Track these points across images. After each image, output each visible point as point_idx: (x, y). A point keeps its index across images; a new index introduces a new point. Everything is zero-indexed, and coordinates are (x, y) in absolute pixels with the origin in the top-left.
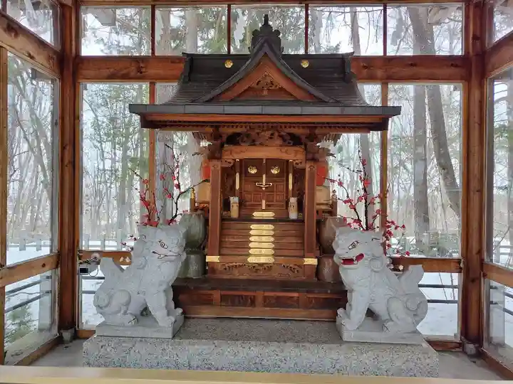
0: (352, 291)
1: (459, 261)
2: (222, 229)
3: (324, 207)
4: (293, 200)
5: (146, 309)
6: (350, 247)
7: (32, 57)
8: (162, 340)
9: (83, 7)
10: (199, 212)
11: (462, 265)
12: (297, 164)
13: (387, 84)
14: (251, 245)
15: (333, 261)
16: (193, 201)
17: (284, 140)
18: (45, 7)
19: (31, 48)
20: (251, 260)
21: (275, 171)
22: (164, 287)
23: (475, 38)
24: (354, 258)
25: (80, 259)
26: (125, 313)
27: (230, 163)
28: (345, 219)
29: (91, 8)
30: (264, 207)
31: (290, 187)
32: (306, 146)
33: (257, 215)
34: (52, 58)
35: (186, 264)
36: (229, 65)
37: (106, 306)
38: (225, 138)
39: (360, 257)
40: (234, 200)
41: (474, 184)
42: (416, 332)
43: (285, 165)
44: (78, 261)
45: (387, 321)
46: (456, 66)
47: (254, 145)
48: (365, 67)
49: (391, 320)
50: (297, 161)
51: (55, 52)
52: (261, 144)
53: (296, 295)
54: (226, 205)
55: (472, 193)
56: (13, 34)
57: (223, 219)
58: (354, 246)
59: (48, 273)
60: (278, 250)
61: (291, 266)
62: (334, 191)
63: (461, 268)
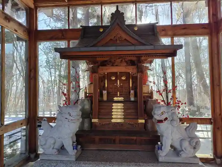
0: (163, 136)
1: (210, 119)
2: (99, 106)
3: (147, 95)
4: (132, 92)
5: (63, 146)
6: (161, 114)
7: (16, 31)
8: (70, 162)
9: (38, 9)
10: (88, 98)
11: (212, 121)
12: (133, 74)
13: (173, 37)
14: (113, 113)
15: (152, 121)
16: (86, 93)
17: (127, 63)
18: (23, 10)
19: (16, 27)
20: (113, 121)
21: (123, 78)
22: (71, 135)
23: (213, 15)
24: (163, 120)
25: (38, 121)
26: (53, 148)
27: (102, 74)
28: (157, 100)
29: (42, 9)
30: (118, 95)
31: (131, 85)
32: (137, 66)
33: (115, 99)
34: (25, 31)
35: (82, 123)
36: (101, 30)
37: (44, 145)
38: (99, 63)
39: (166, 119)
40: (105, 92)
41: (216, 82)
42: (196, 157)
43: (128, 75)
44: (37, 122)
45: (180, 151)
46: (205, 28)
47: (113, 66)
48: (163, 30)
49: (183, 150)
50: (133, 73)
51: (27, 29)
52: (117, 66)
53: (135, 138)
54: (101, 95)
55: (215, 87)
56: (8, 21)
57: (99, 101)
58: (162, 113)
59: (25, 127)
60: (126, 116)
61: (132, 123)
62: (151, 87)
63: (212, 122)
